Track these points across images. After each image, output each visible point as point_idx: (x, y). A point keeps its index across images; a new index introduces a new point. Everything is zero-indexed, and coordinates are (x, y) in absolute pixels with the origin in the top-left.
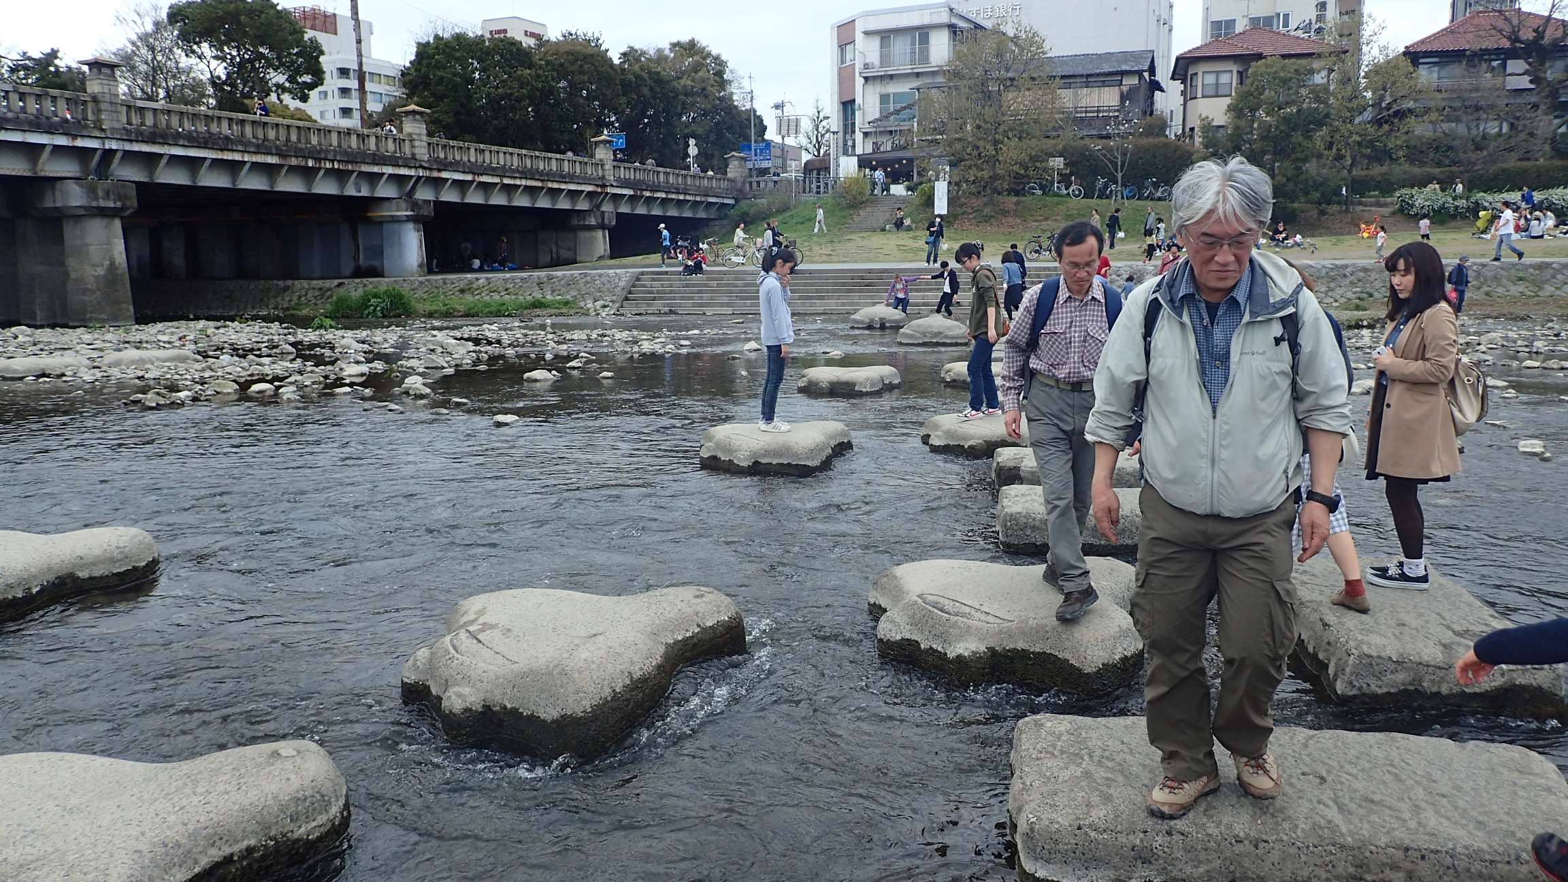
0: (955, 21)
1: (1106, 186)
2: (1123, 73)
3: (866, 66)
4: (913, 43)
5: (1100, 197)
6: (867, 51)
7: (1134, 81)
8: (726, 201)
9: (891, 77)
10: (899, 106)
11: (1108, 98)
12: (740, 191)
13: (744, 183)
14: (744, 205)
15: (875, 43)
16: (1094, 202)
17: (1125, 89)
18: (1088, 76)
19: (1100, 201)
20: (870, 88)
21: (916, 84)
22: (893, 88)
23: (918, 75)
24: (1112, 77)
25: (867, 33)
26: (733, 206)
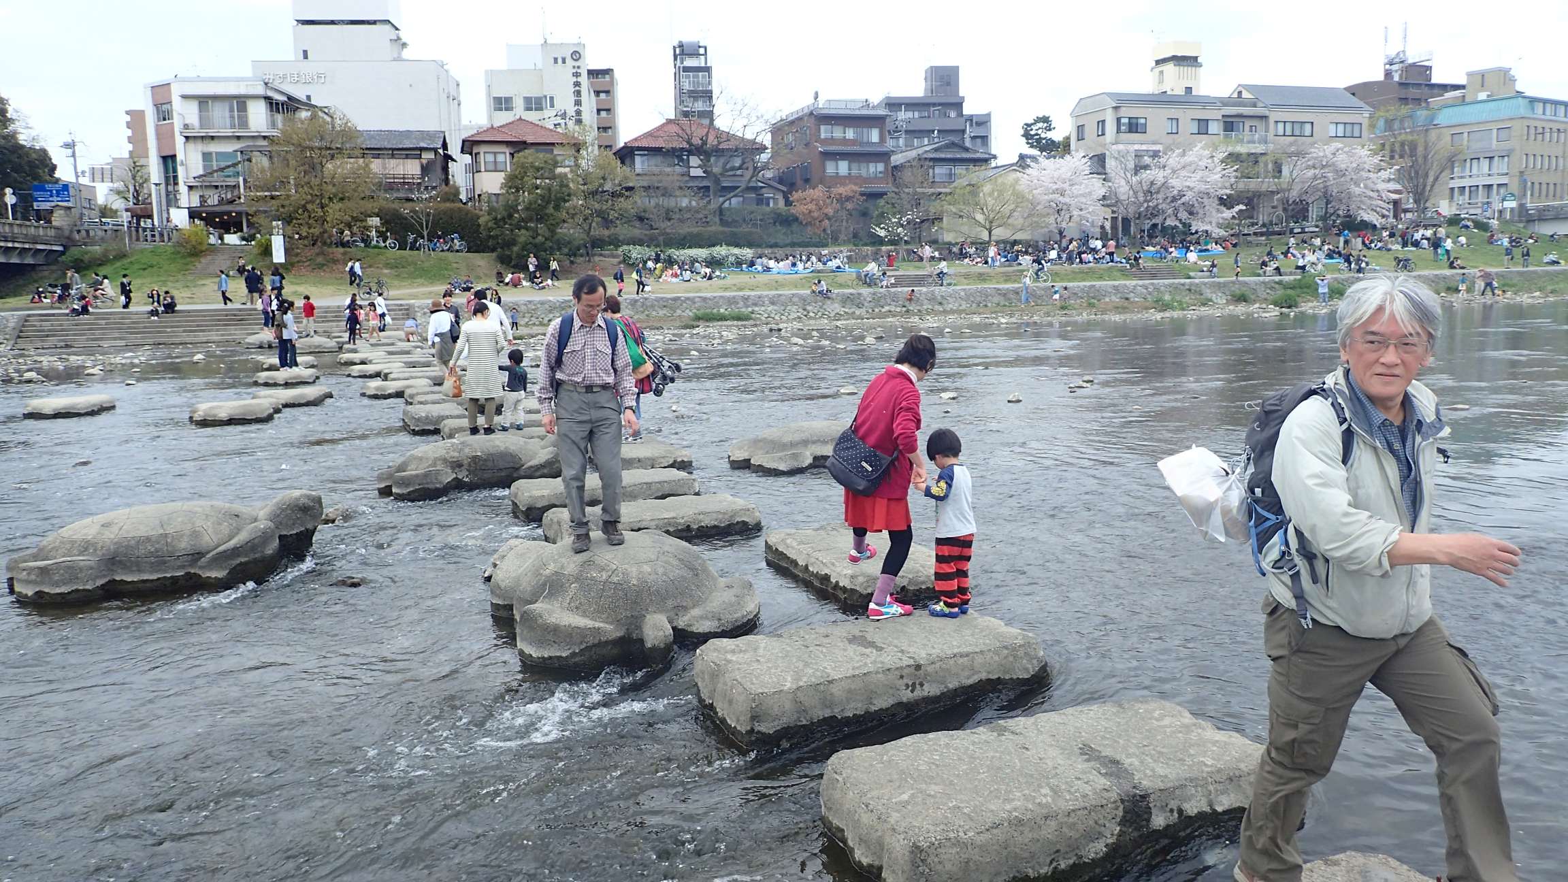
0: (270, 94)
1: (415, 241)
2: (422, 149)
3: (186, 126)
4: (231, 110)
5: (411, 249)
6: (185, 114)
7: (431, 156)
8: (55, 248)
9: (213, 138)
10: (223, 164)
11: (412, 168)
12: (68, 238)
13: (71, 231)
14: (74, 252)
15: (193, 107)
16: (407, 252)
17: (424, 162)
18: (393, 150)
19: (411, 253)
20: (191, 146)
21: (238, 146)
22: (214, 148)
23: (238, 138)
24: (413, 152)
25: (184, 97)
26: (63, 253)
